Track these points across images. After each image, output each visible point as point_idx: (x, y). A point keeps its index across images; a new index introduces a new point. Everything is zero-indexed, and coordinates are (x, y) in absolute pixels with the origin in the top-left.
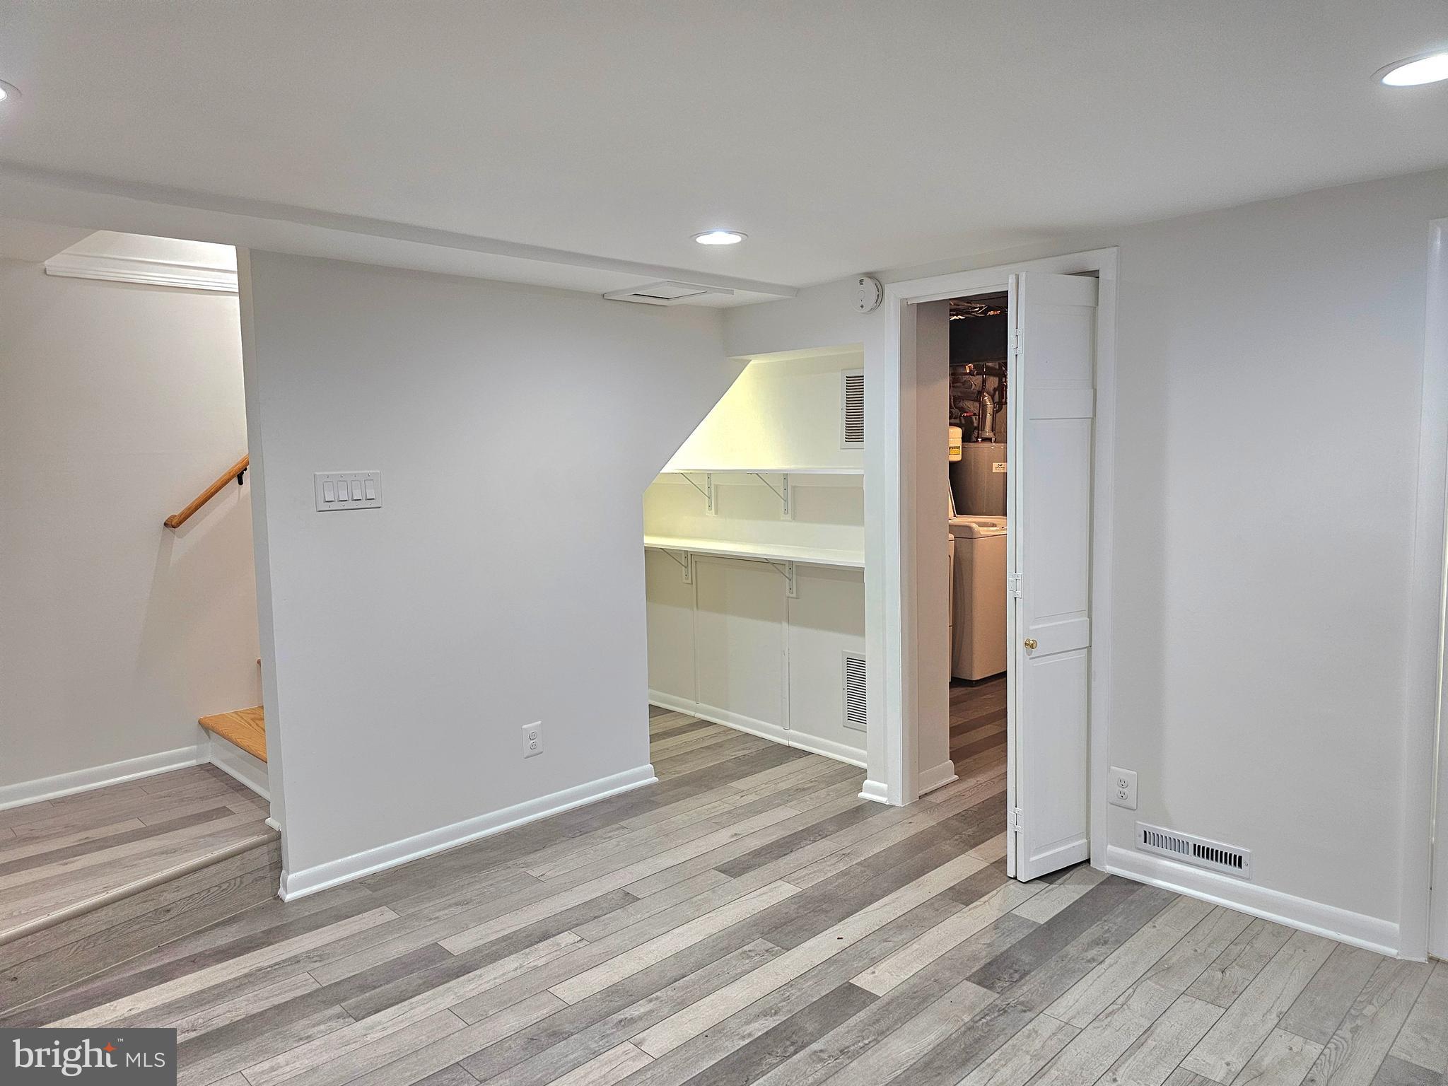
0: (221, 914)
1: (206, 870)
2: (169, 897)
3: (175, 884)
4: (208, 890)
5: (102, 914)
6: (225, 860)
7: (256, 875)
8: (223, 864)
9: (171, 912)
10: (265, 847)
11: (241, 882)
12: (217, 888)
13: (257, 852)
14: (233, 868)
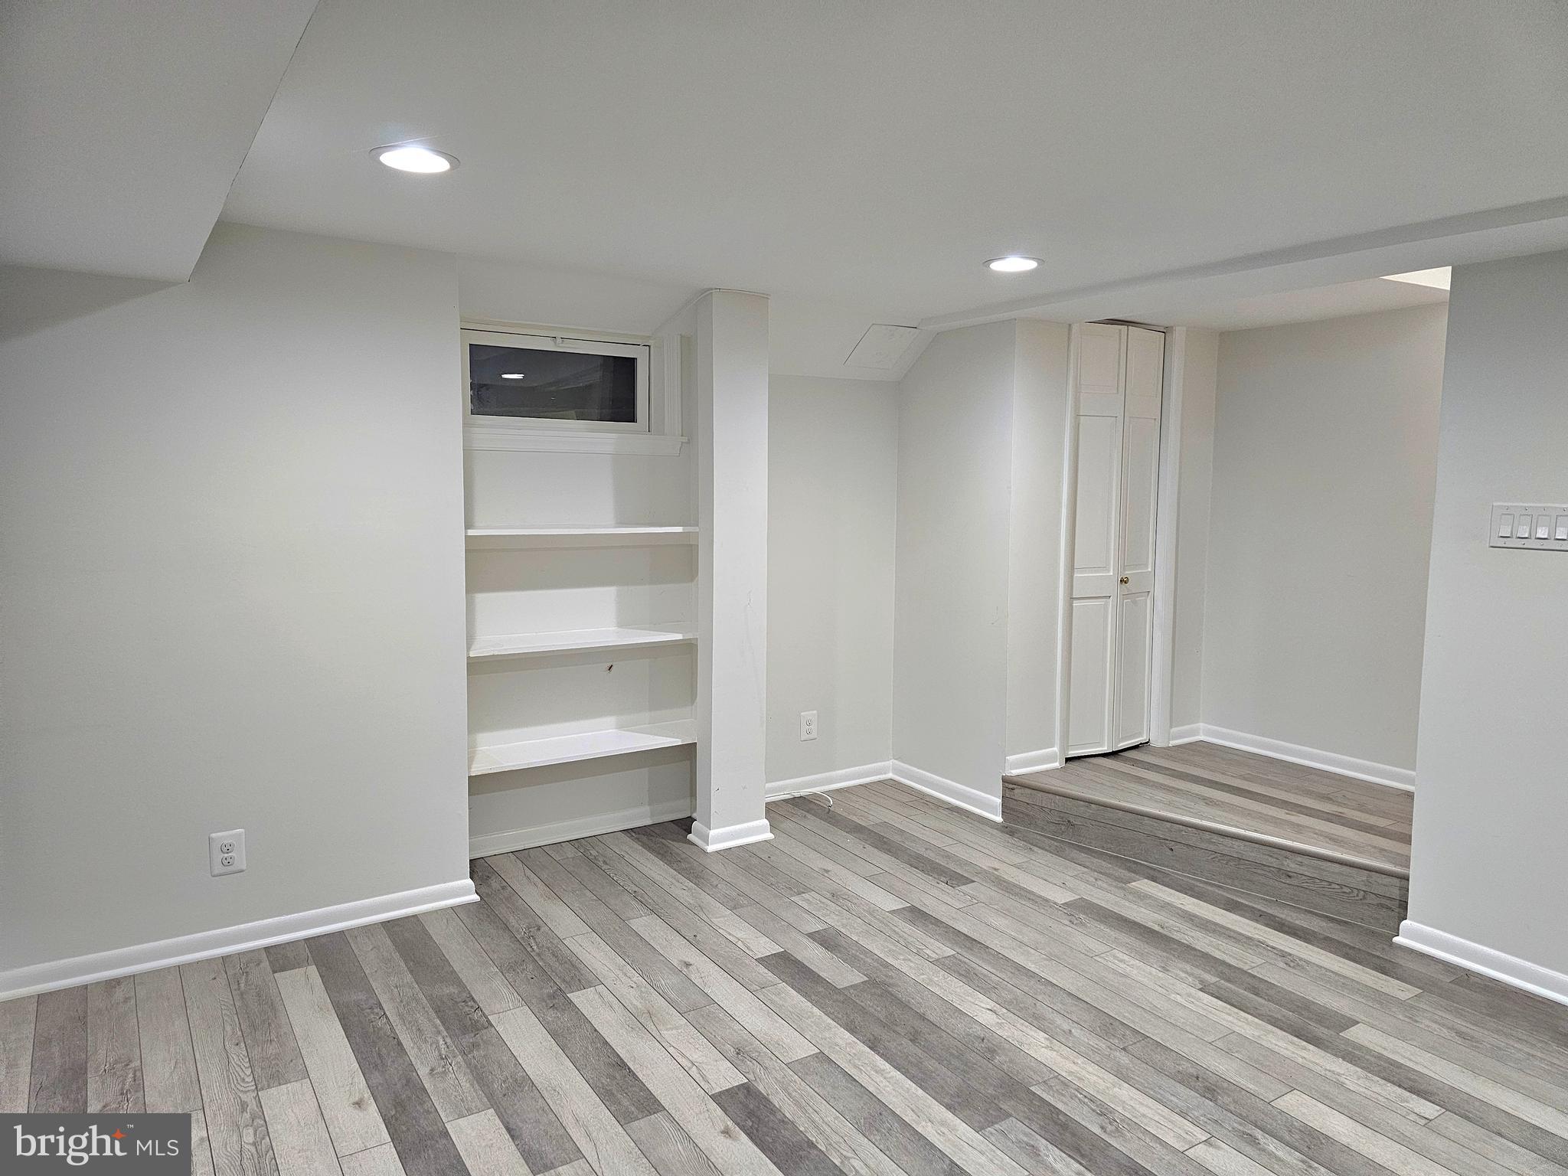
0: (1339, 914)
1: (1329, 864)
2: (1291, 865)
3: (1299, 859)
4: (1330, 883)
5: (1236, 843)
6: (1350, 866)
7: (1383, 901)
8: (1345, 868)
9: (1292, 879)
10: (1397, 880)
11: (1364, 898)
12: (1337, 887)
13: (1387, 880)
14: (1358, 879)
